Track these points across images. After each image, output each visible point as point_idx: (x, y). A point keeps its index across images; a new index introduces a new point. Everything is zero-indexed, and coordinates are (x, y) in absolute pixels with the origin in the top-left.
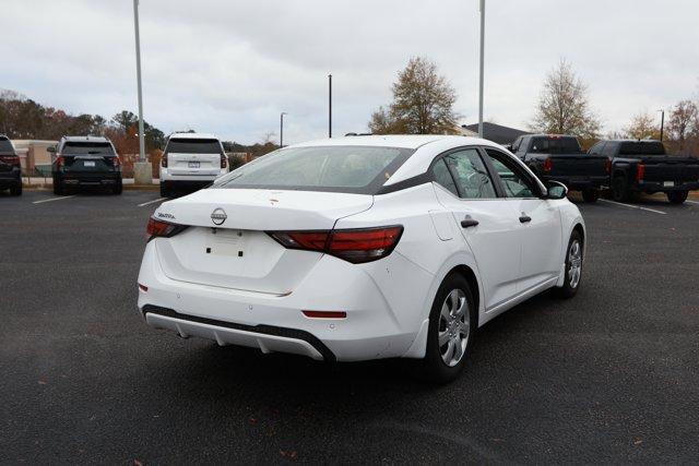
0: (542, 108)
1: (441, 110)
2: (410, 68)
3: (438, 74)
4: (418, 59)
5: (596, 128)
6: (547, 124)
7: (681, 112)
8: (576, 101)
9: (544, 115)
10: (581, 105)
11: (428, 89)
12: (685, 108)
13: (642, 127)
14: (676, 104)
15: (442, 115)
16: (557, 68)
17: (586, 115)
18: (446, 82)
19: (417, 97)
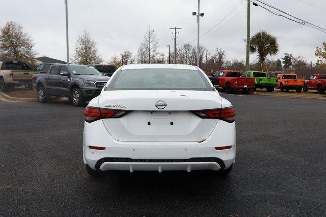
0: (77, 51)
1: (27, 50)
2: (7, 27)
3: (24, 31)
4: (11, 23)
5: (101, 61)
6: (80, 59)
7: (125, 55)
8: (93, 49)
9: (78, 55)
10: (94, 51)
11: (18, 39)
12: (127, 54)
13: (115, 62)
14: (124, 52)
15: (27, 52)
16: (83, 33)
17: (97, 56)
18: (28, 35)
19: (12, 42)
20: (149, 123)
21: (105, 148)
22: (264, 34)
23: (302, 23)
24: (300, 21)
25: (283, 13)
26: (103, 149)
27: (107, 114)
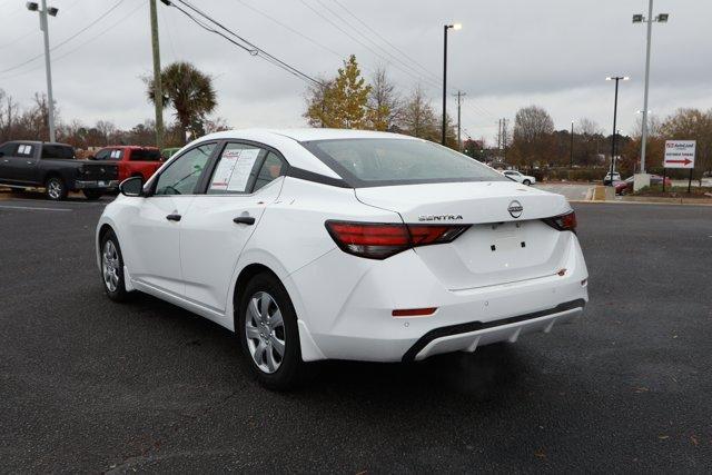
20: (493, 248)
21: (435, 309)
22: (184, 68)
23: (255, 51)
24: (250, 48)
25: (220, 29)
26: (430, 311)
27: (426, 236)
